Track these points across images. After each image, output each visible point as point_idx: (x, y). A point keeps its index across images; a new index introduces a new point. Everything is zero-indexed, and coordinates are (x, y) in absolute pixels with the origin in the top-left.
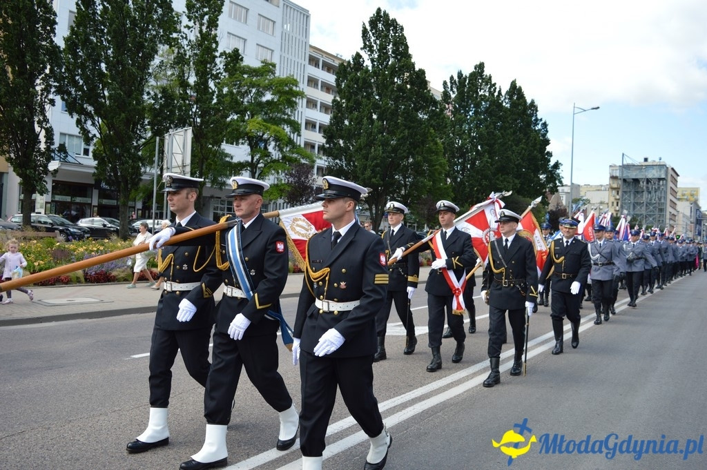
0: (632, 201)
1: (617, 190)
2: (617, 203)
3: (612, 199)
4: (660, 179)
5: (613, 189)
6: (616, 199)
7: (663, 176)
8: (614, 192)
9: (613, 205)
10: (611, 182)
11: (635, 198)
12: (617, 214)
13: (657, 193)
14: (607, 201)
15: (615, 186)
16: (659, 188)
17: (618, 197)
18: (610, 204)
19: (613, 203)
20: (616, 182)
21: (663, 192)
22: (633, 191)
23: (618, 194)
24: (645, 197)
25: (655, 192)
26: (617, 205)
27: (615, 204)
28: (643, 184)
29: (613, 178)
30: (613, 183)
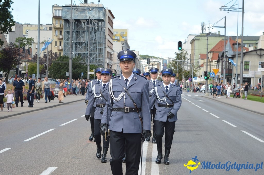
0: (75, 41)
1: (60, 30)
2: (61, 43)
3: (56, 39)
4: (99, 20)
5: (56, 29)
6: (59, 39)
7: (102, 18)
8: (57, 32)
9: (56, 45)
10: (54, 22)
11: (76, 38)
12: (60, 53)
13: (97, 33)
14: (50, 41)
15: (58, 26)
16: (98, 29)
17: (61, 37)
18: (54, 44)
19: (56, 42)
20: (57, 21)
21: (102, 33)
22: (75, 31)
23: (61, 34)
24: (86, 37)
25: (95, 32)
26: (60, 45)
27: (58, 44)
28: (84, 25)
29: (56, 18)
30: (56, 23)
